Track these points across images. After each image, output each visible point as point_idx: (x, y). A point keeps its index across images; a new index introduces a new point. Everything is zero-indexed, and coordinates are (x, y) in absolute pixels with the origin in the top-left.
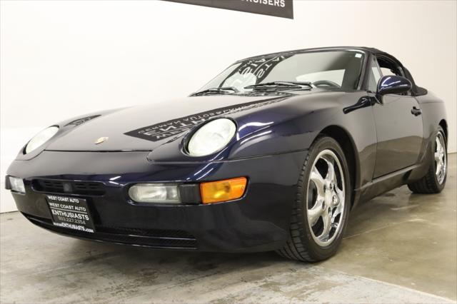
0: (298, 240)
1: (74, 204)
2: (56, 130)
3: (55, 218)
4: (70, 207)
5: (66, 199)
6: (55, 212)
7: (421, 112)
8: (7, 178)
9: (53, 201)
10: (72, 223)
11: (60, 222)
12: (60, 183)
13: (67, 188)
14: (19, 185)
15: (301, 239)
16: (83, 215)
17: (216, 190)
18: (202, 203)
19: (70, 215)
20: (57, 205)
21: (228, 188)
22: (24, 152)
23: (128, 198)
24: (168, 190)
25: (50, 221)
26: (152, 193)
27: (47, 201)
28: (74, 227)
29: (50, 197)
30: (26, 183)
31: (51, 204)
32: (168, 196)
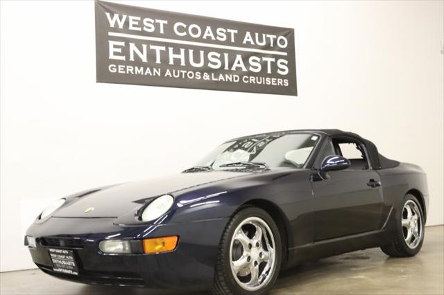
0: (223, 284)
1: (66, 255)
2: (64, 201)
3: (54, 265)
4: (63, 257)
5: (60, 251)
6: (54, 261)
7: (380, 183)
8: (26, 237)
9: (53, 253)
10: (65, 269)
11: (57, 268)
12: (58, 240)
13: (62, 243)
14: (32, 242)
15: (226, 283)
16: (71, 262)
17: (156, 244)
18: (144, 253)
19: (64, 262)
20: (55, 256)
21: (164, 243)
22: (40, 218)
23: (99, 250)
24: (124, 244)
25: (52, 269)
26: (114, 247)
27: (49, 253)
28: (66, 271)
29: (51, 250)
30: (37, 240)
31: (52, 255)
32: (124, 249)
